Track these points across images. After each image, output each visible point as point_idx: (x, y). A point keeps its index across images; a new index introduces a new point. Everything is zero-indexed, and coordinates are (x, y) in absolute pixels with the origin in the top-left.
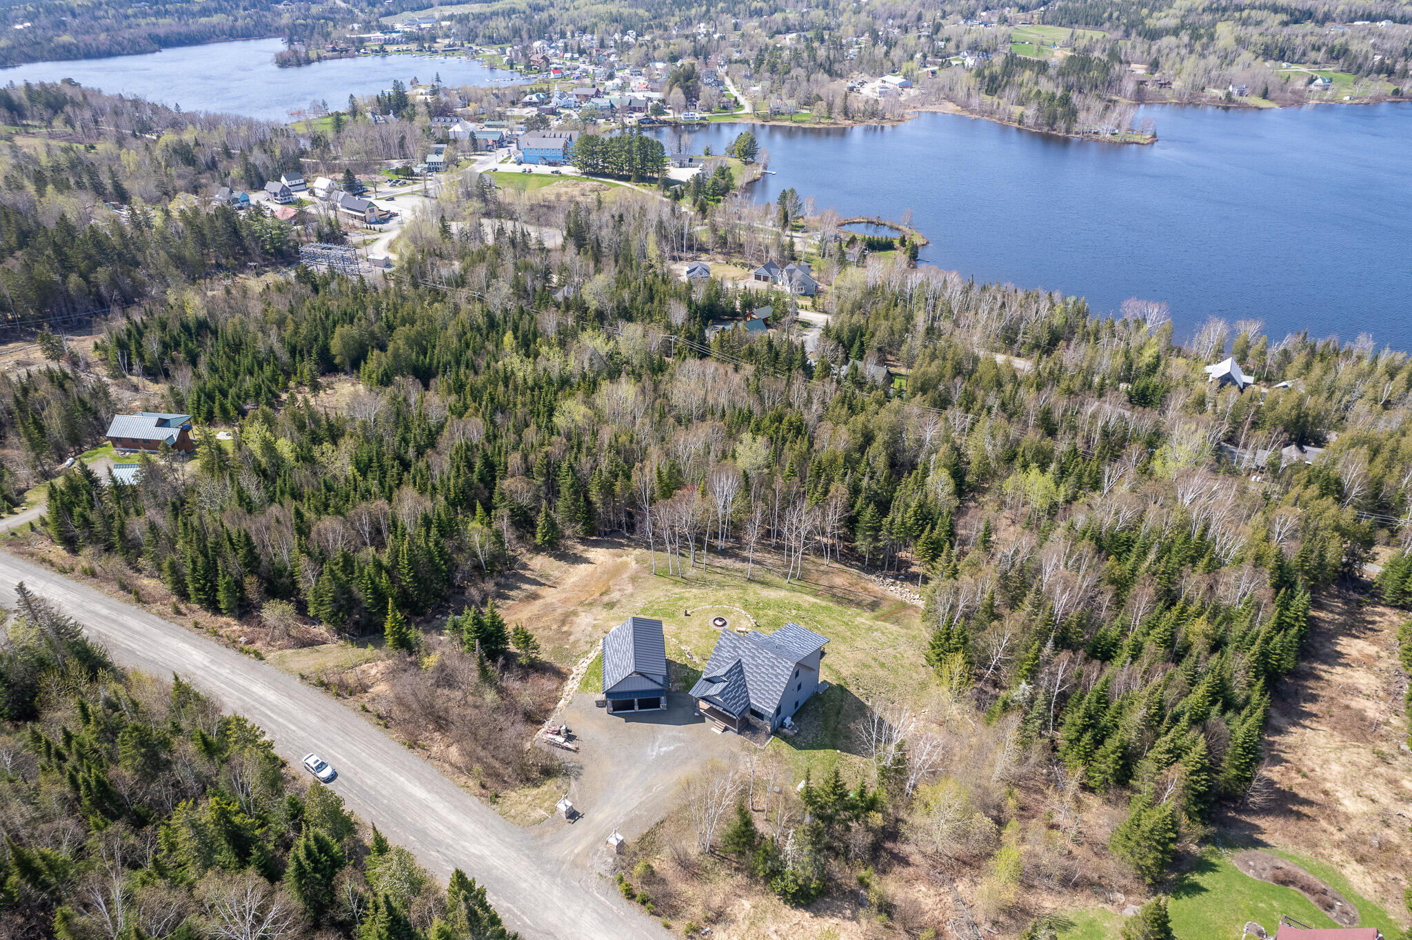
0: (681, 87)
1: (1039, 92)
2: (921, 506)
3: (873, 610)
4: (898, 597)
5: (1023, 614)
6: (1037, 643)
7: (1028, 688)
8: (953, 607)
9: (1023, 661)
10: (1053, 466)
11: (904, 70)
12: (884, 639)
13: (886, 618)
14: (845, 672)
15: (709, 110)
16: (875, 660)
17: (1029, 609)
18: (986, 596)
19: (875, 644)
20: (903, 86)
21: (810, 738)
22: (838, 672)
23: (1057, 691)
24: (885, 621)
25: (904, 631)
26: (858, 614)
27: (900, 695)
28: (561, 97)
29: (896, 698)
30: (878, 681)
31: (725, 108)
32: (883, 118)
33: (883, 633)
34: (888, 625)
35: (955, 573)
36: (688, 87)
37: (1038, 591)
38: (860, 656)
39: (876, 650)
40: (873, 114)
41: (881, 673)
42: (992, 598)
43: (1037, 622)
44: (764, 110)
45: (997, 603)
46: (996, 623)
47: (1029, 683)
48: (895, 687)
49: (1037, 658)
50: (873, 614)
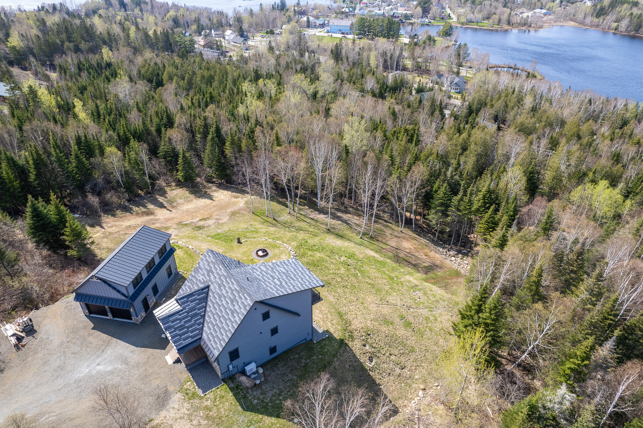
0: (421, 7)
1: (632, 14)
2: (489, 192)
3: (426, 273)
4: (455, 266)
5: (577, 300)
6: (591, 339)
7: (570, 397)
8: (494, 278)
9: (569, 356)
10: (621, 185)
11: (547, 7)
12: (423, 299)
13: (436, 281)
14: (357, 324)
15: (434, 19)
16: (402, 318)
17: (584, 295)
18: (534, 273)
19: (410, 302)
20: (545, 14)
21: (270, 394)
22: (348, 323)
23: (611, 409)
24: (434, 284)
25: (447, 296)
26: (409, 273)
27: (415, 360)
28: (360, 10)
29: (408, 365)
30: (392, 341)
31: (442, 18)
32: (530, 26)
33: (425, 294)
34: (434, 288)
35: (502, 244)
36: (425, 8)
37: (600, 277)
38: (386, 310)
39: (409, 308)
40: (525, 24)
41: (402, 332)
42: (540, 275)
43: (594, 313)
44: (463, 20)
45: (544, 283)
46: (539, 306)
47: (571, 389)
48: (412, 351)
49: (588, 358)
50: (424, 276)
